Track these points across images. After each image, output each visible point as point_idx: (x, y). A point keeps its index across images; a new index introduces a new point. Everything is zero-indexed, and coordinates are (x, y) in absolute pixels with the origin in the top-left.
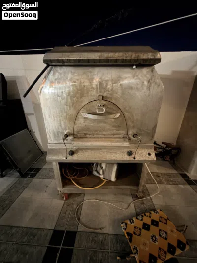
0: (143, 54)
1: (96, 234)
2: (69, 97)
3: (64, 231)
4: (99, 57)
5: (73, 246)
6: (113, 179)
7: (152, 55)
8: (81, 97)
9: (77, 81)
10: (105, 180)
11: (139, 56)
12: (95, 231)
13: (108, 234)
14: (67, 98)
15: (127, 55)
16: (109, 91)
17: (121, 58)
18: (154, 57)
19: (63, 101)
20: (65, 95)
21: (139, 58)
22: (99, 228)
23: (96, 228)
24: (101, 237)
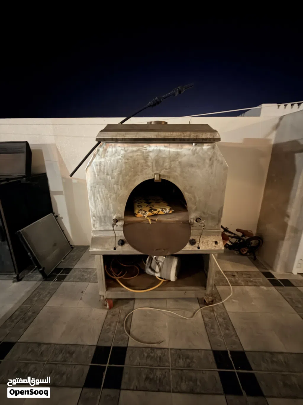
0: (202, 133)
1: (152, 349)
2: (121, 176)
3: (110, 347)
4: (156, 136)
5: (124, 364)
6: (173, 278)
7: (211, 135)
8: (134, 176)
9: (130, 159)
10: (163, 280)
11: (197, 136)
12: (151, 345)
13: (168, 349)
14: (118, 177)
15: (185, 135)
16: (166, 169)
17: (179, 137)
18: (214, 136)
19: (113, 180)
20: (115, 174)
21: (198, 138)
22: (155, 342)
23: (152, 341)
24: (159, 353)
